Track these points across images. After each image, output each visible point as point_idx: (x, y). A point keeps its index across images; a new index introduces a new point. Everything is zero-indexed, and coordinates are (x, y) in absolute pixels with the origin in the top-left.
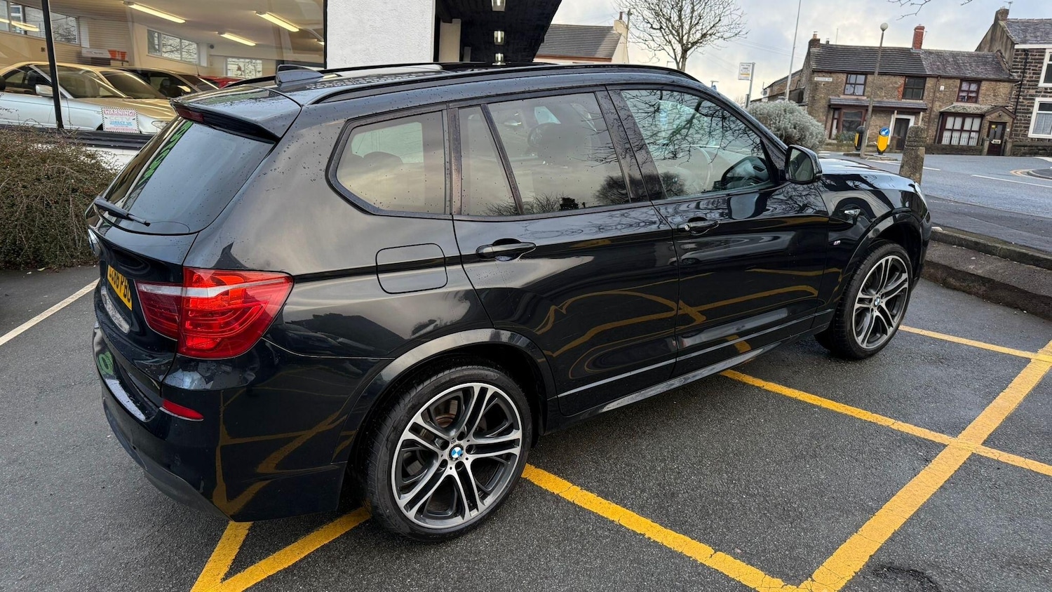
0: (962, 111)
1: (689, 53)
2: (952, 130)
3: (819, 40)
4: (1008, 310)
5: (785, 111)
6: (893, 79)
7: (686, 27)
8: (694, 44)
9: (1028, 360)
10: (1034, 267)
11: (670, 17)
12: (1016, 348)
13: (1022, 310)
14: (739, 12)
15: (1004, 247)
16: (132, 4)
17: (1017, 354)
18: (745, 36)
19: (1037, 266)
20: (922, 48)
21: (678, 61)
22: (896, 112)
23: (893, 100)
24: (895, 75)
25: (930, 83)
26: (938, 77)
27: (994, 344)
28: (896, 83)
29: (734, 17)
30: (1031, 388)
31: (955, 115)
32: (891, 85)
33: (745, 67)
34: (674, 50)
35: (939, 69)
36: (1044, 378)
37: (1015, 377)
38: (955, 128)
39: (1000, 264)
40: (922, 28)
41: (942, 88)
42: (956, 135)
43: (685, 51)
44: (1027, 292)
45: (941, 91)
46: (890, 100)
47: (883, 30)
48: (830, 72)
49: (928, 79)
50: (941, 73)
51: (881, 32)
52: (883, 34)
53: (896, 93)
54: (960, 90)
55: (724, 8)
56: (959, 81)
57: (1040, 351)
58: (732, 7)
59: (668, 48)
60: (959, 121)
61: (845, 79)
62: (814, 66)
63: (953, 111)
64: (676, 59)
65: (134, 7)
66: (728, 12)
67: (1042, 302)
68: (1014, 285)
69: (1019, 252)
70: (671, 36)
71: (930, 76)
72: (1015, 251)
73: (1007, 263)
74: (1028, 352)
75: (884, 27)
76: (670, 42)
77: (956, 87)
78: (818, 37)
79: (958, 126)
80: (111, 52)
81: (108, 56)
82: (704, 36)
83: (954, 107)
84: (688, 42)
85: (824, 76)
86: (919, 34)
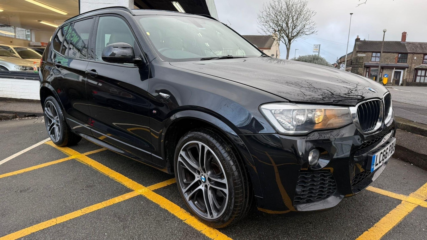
0: (425, 68)
1: (292, 41)
2: (421, 76)
3: (360, 39)
4: (402, 163)
5: (314, 59)
6: (393, 54)
7: (291, 30)
8: (293, 37)
9: (399, 202)
10: (420, 136)
11: (282, 26)
12: (394, 191)
13: (411, 163)
14: (313, 23)
15: (404, 123)
16: (41, 21)
17: (393, 197)
18: (316, 33)
19: (422, 135)
20: (406, 41)
21: (287, 44)
22: (395, 68)
23: (393, 63)
24: (394, 53)
25: (409, 56)
26: (413, 53)
27: (379, 188)
28: (394, 56)
29: (311, 25)
30: (391, 228)
31: (422, 69)
32: (392, 57)
33: (316, 46)
34: (285, 40)
35: (414, 50)
36: (405, 218)
37: (382, 216)
38: (422, 75)
39: (400, 134)
40: (406, 33)
41: (415, 58)
42: (423, 78)
43: (290, 41)
44: (413, 152)
45: (415, 59)
46: (392, 63)
47: (384, 32)
48: (364, 52)
49: (409, 54)
50: (414, 51)
51: (384, 33)
52: (384, 34)
53: (395, 60)
54: (424, 59)
55: (306, 22)
56: (423, 55)
57: (411, 194)
58: (310, 21)
59: (282, 39)
60: (423, 72)
61: (371, 55)
62: (357, 49)
63: (421, 68)
64: (286, 44)
65: (42, 22)
66: (309, 23)
67: (422, 159)
68: (406, 147)
69: (412, 127)
70: (283, 34)
71: (410, 53)
72: (409, 126)
73: (405, 133)
74: (402, 195)
75: (384, 31)
76: (283, 37)
77: (422, 57)
78: (359, 38)
79: (423, 74)
80: (42, 43)
81: (41, 45)
82: (298, 33)
83: (421, 66)
84: (291, 37)
85: (362, 54)
86: (404, 35)
